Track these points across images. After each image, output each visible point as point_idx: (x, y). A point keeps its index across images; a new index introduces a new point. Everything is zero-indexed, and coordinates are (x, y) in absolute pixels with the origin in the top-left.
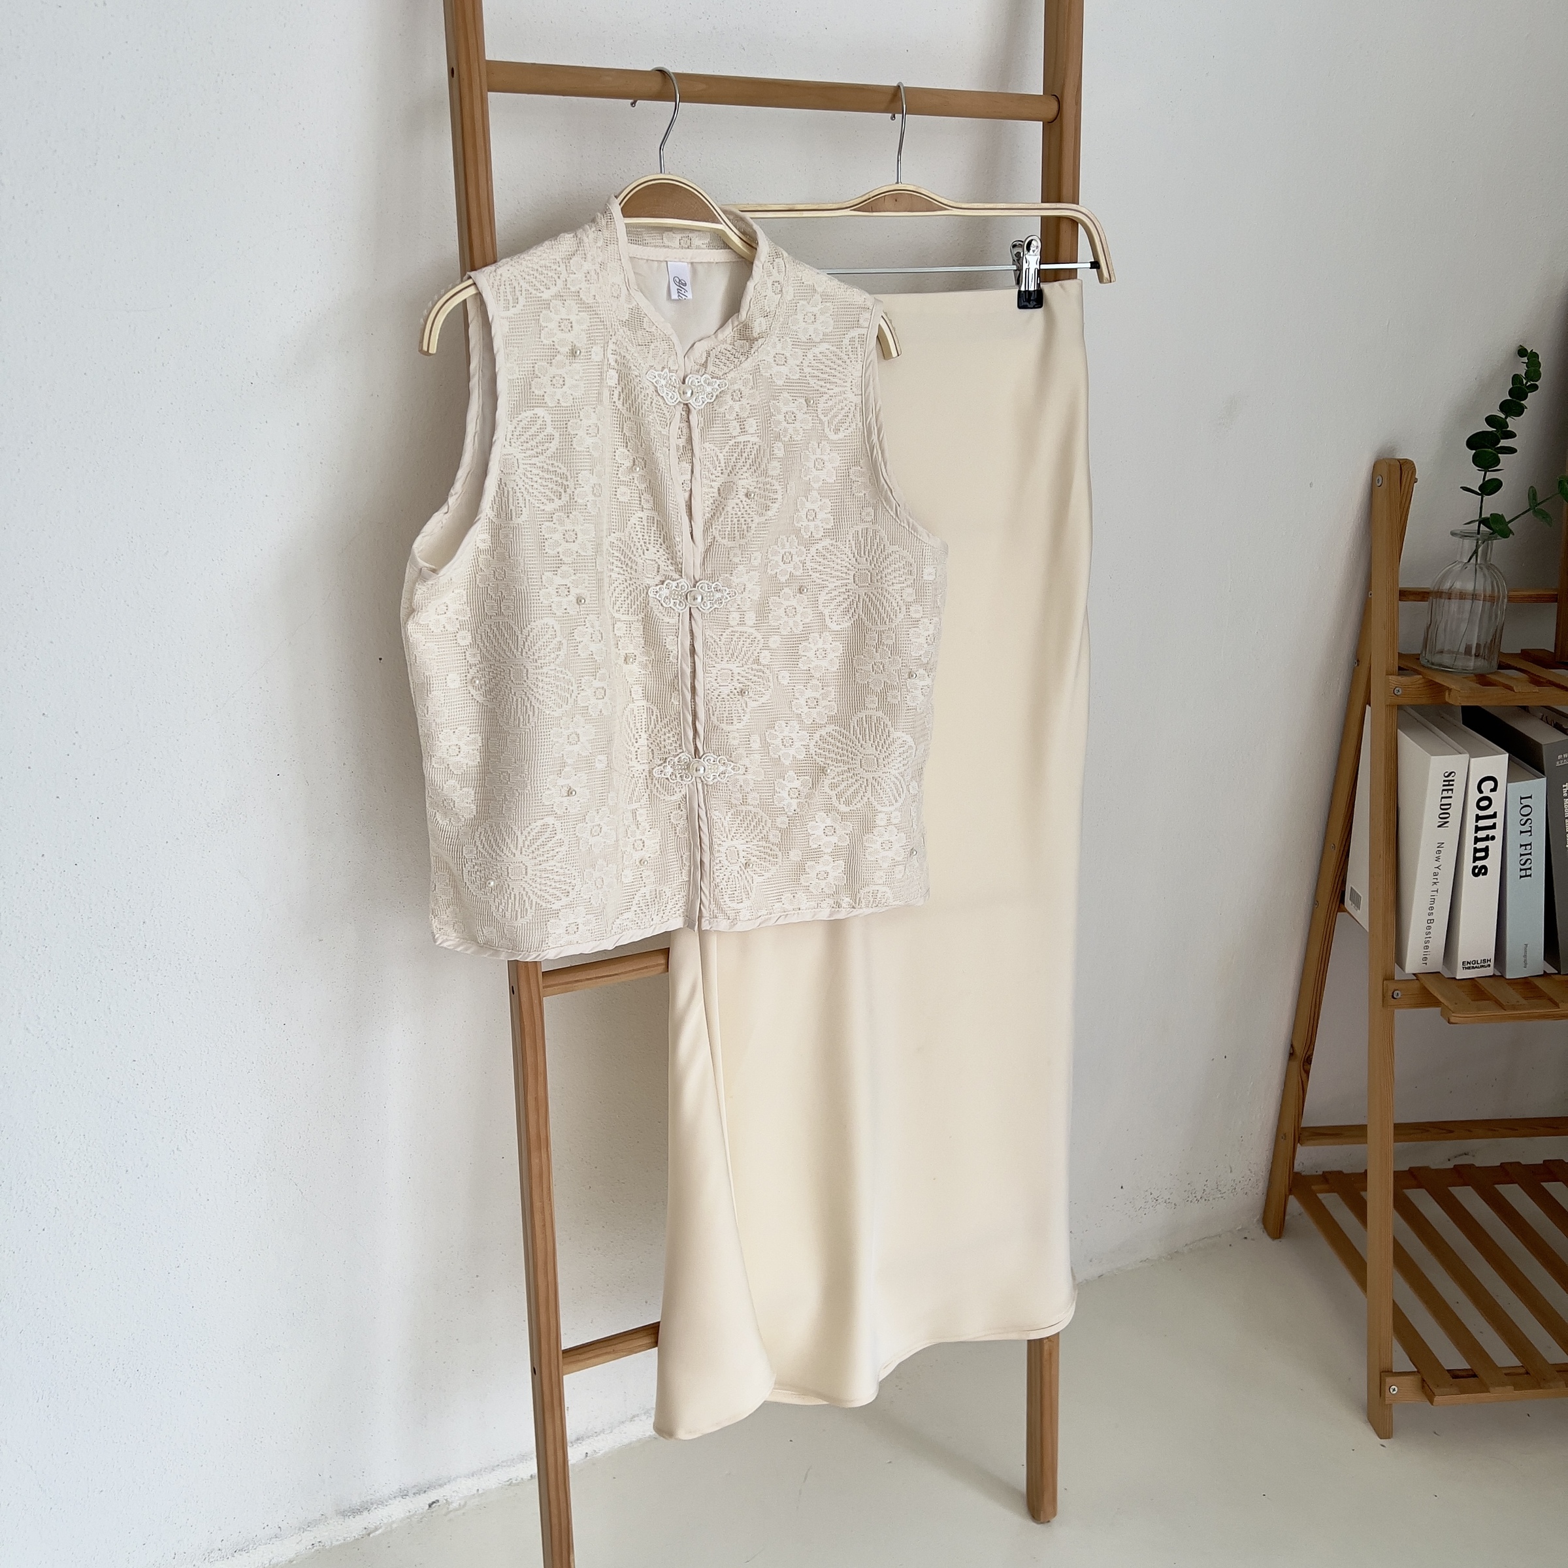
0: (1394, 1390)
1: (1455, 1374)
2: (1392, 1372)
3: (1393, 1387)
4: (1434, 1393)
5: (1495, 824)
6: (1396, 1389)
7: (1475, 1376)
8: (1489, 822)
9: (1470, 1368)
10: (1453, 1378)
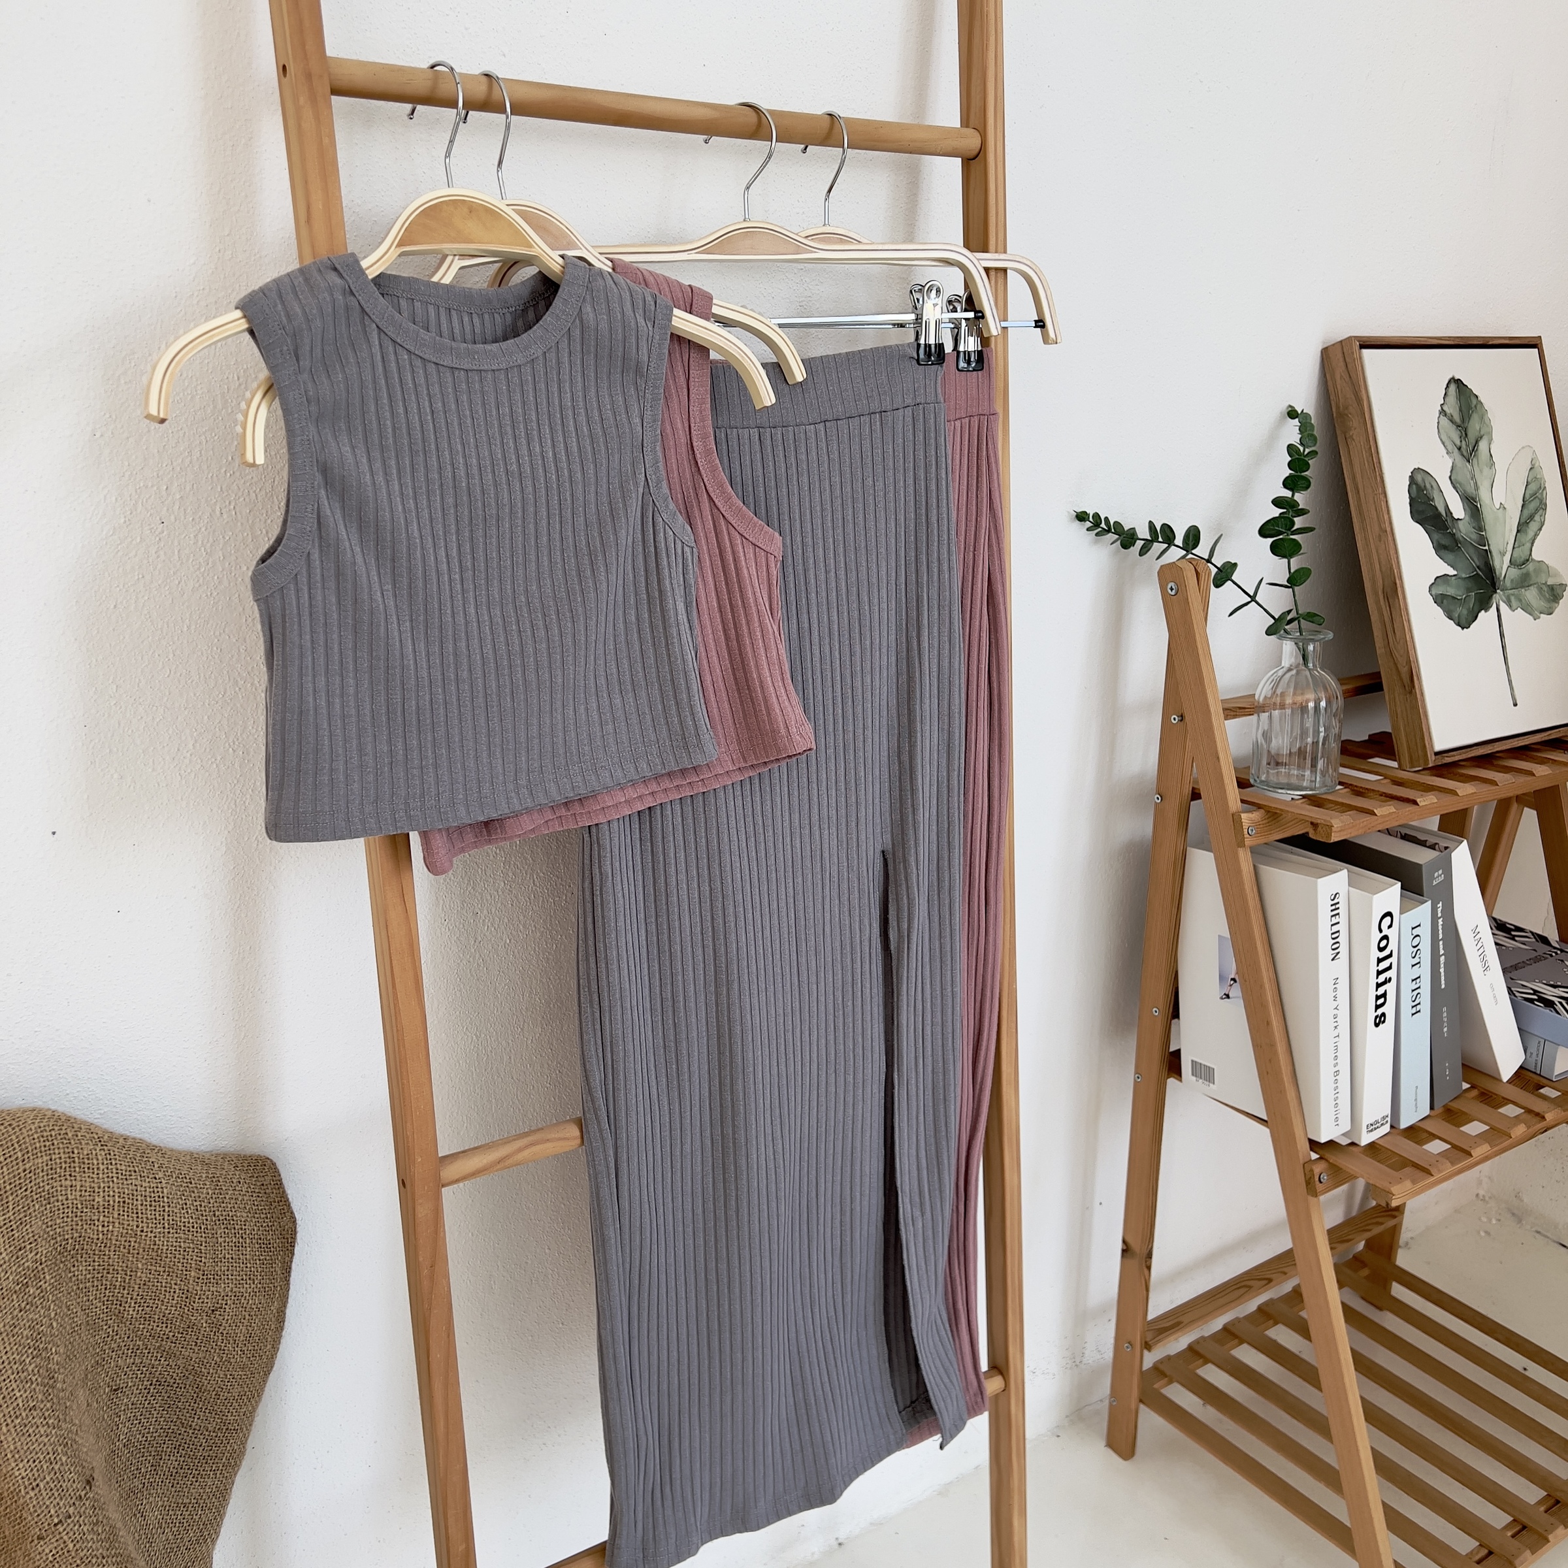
5: (1391, 963)
8: (1387, 963)
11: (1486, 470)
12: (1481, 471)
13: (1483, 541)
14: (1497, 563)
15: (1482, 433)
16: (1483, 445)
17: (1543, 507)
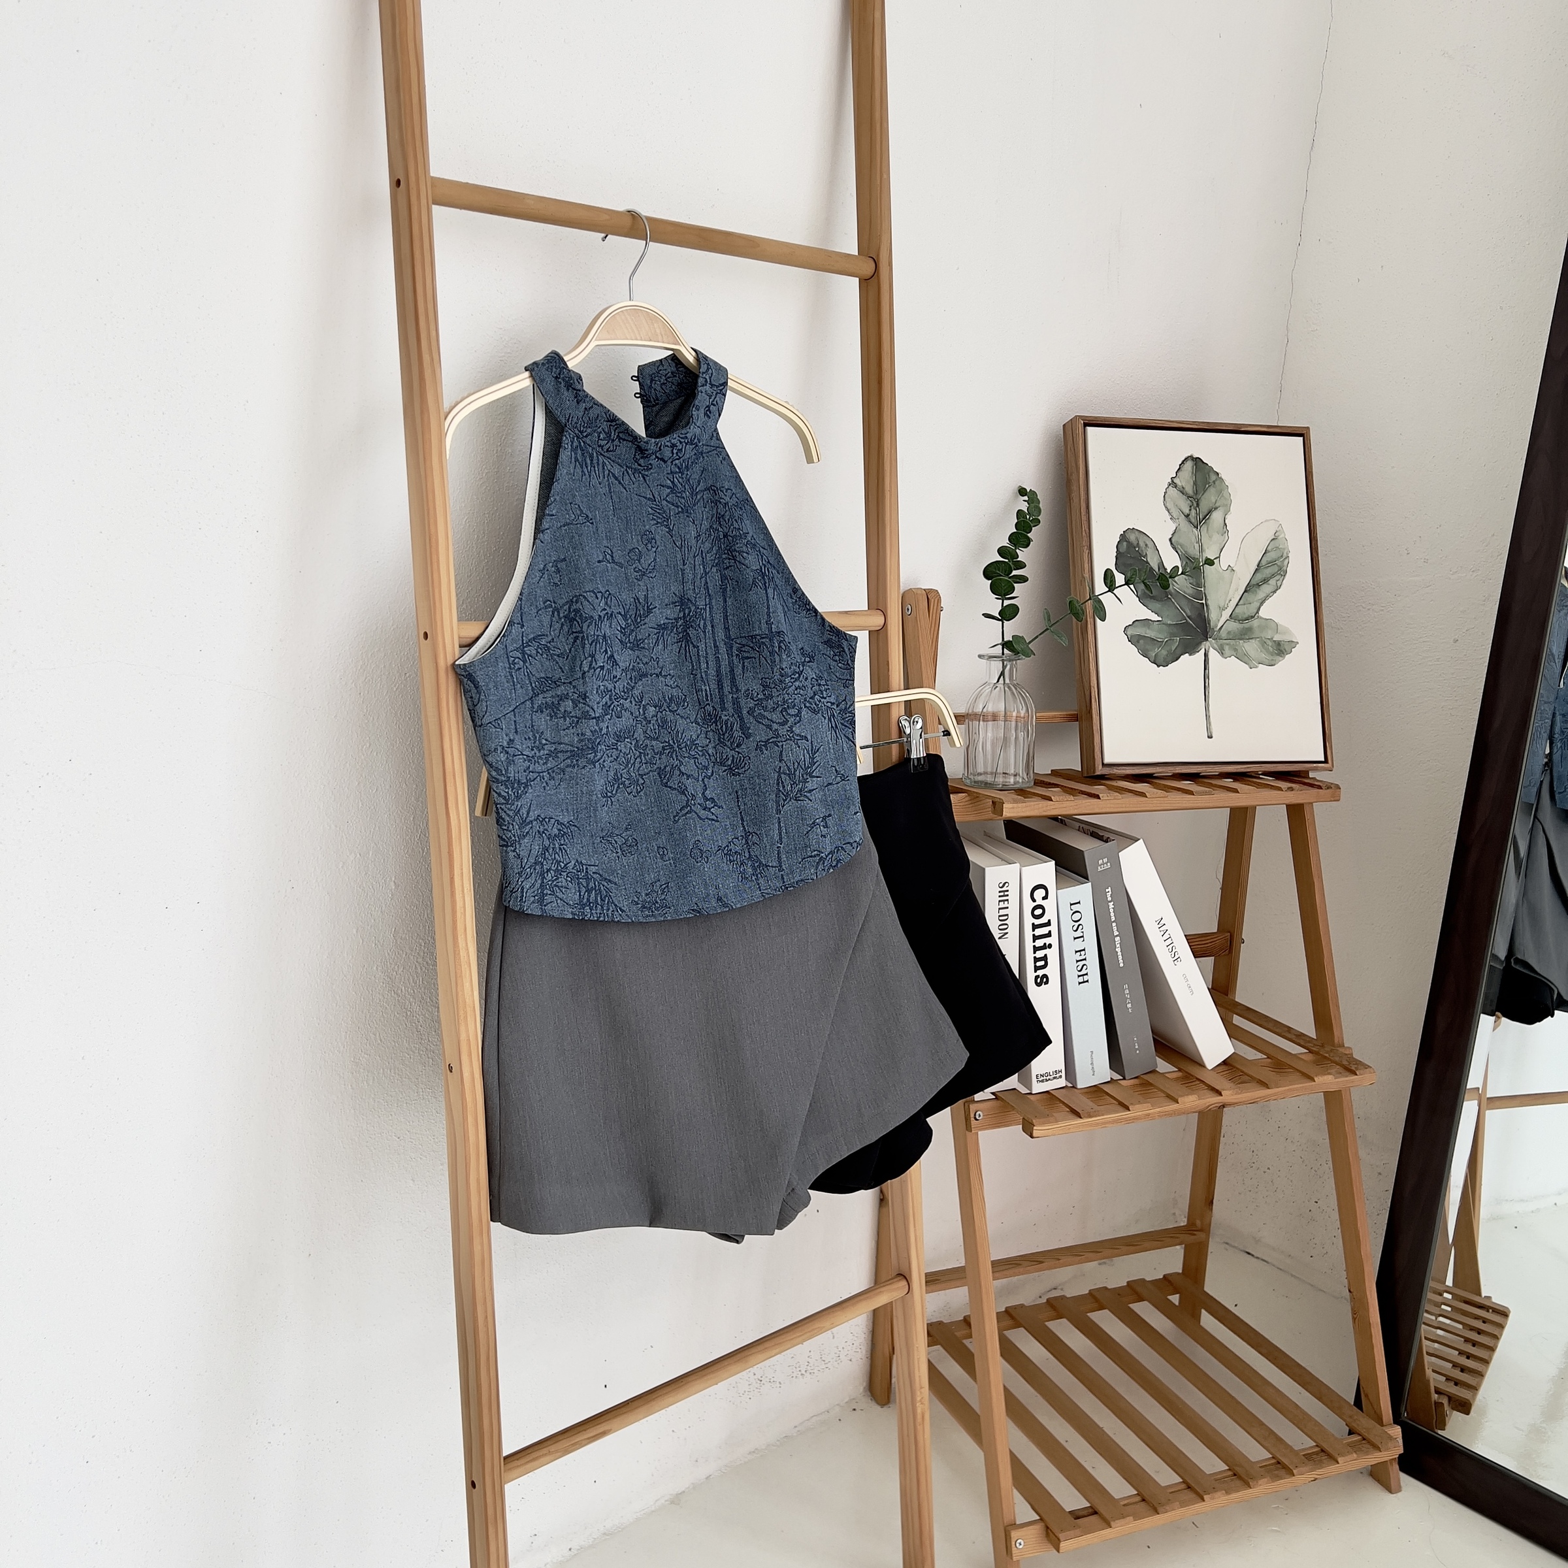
0: (1020, 1544)
1: (1076, 1515)
2: (1015, 1524)
3: (1019, 1541)
4: (1059, 1539)
5: (1050, 931)
6: (1022, 1543)
7: (1095, 1513)
8: (1044, 931)
9: (1089, 1505)
10: (1075, 1519)
11: (1216, 537)
12: (1210, 537)
13: (1200, 595)
14: (1213, 615)
15: (1217, 505)
16: (1216, 516)
17: (1282, 573)
